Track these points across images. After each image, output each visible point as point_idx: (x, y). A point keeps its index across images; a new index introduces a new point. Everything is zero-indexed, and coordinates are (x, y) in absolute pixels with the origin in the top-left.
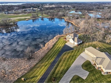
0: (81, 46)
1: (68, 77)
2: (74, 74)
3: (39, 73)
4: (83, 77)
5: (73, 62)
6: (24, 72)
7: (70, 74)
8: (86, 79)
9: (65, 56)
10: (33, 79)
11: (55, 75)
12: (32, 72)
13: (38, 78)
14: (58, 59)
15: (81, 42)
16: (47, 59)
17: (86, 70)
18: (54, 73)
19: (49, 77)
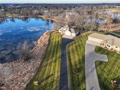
0: (80, 36)
1: (90, 64)
2: (94, 61)
3: (52, 71)
4: (104, 60)
5: (84, 50)
6: (31, 76)
7: (91, 61)
8: (109, 61)
9: (71, 48)
10: (50, 79)
11: (74, 67)
12: (41, 73)
13: (56, 75)
14: (65, 52)
15: (78, 33)
16: (51, 55)
17: (102, 54)
18: (71, 65)
19: (69, 70)
